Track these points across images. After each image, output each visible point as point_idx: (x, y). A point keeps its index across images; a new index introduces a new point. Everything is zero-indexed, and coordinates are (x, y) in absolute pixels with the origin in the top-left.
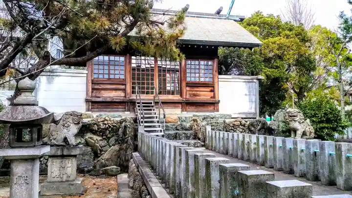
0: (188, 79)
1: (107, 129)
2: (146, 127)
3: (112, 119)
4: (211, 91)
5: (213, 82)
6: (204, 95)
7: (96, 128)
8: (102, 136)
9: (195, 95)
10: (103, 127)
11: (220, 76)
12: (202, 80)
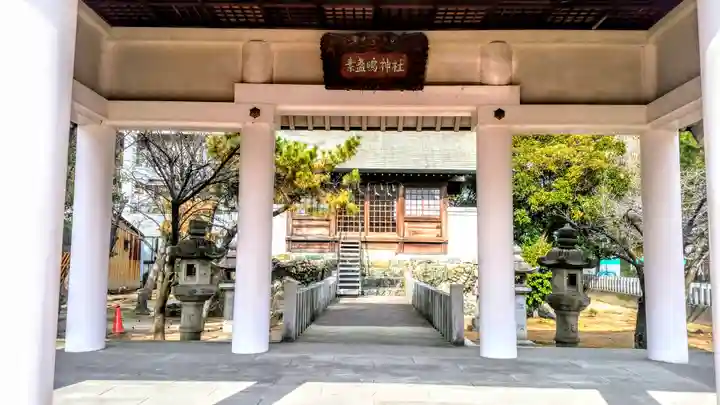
0: (407, 213)
1: (305, 272)
2: (341, 271)
3: (312, 261)
4: (438, 228)
5: (440, 216)
6: (428, 233)
7: (294, 271)
8: (300, 280)
9: (415, 233)
10: (300, 269)
11: (449, 209)
12: (426, 213)
